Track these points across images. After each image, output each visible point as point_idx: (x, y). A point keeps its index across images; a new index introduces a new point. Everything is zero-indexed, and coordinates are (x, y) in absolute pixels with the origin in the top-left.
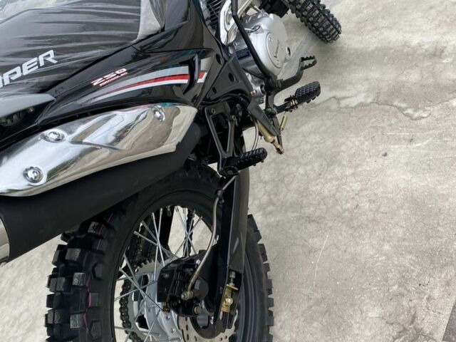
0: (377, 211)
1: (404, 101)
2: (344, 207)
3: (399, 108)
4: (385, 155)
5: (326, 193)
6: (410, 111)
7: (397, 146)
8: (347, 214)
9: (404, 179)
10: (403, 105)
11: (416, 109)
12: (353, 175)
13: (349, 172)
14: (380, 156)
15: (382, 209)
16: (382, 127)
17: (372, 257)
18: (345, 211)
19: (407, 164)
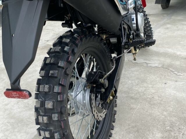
0: (161, 100)
1: (174, 69)
2: (147, 97)
3: (172, 71)
4: (166, 83)
5: (140, 90)
6: (176, 72)
7: (170, 82)
8: (148, 99)
9: (173, 93)
10: (174, 70)
11: (179, 72)
12: (152, 87)
13: (150, 86)
14: (164, 83)
15: (164, 100)
16: (164, 75)
17: (158, 115)
18: (148, 98)
19: (174, 88)
